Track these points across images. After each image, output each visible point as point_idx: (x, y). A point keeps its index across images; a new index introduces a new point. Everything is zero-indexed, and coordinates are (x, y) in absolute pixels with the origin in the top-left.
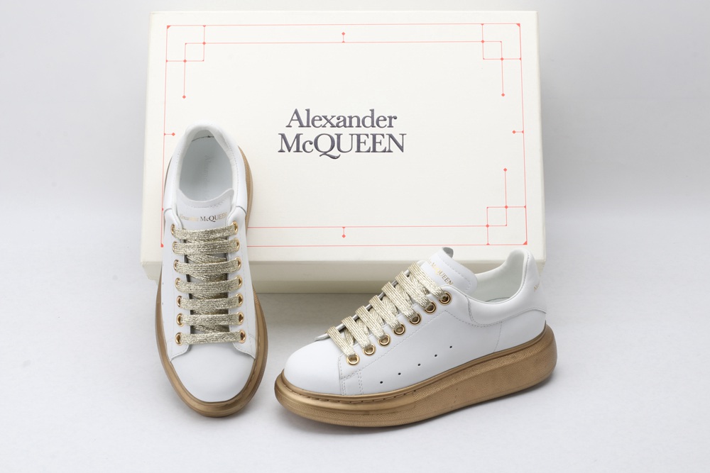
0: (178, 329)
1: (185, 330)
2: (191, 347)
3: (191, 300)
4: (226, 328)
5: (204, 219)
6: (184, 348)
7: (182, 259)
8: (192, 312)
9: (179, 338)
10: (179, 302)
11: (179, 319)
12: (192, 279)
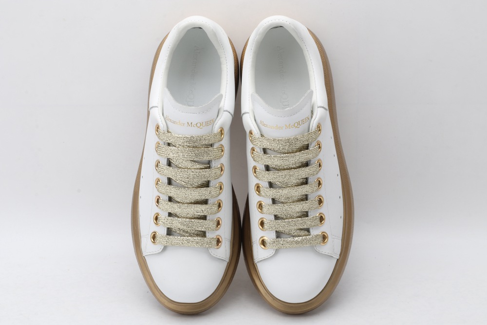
0: (154, 228)
1: (162, 231)
2: (165, 248)
3: (169, 203)
4: (203, 234)
5: (190, 124)
6: (158, 248)
7: (164, 162)
8: (170, 215)
9: (154, 237)
10: (158, 202)
11: (156, 219)
12: (173, 182)
